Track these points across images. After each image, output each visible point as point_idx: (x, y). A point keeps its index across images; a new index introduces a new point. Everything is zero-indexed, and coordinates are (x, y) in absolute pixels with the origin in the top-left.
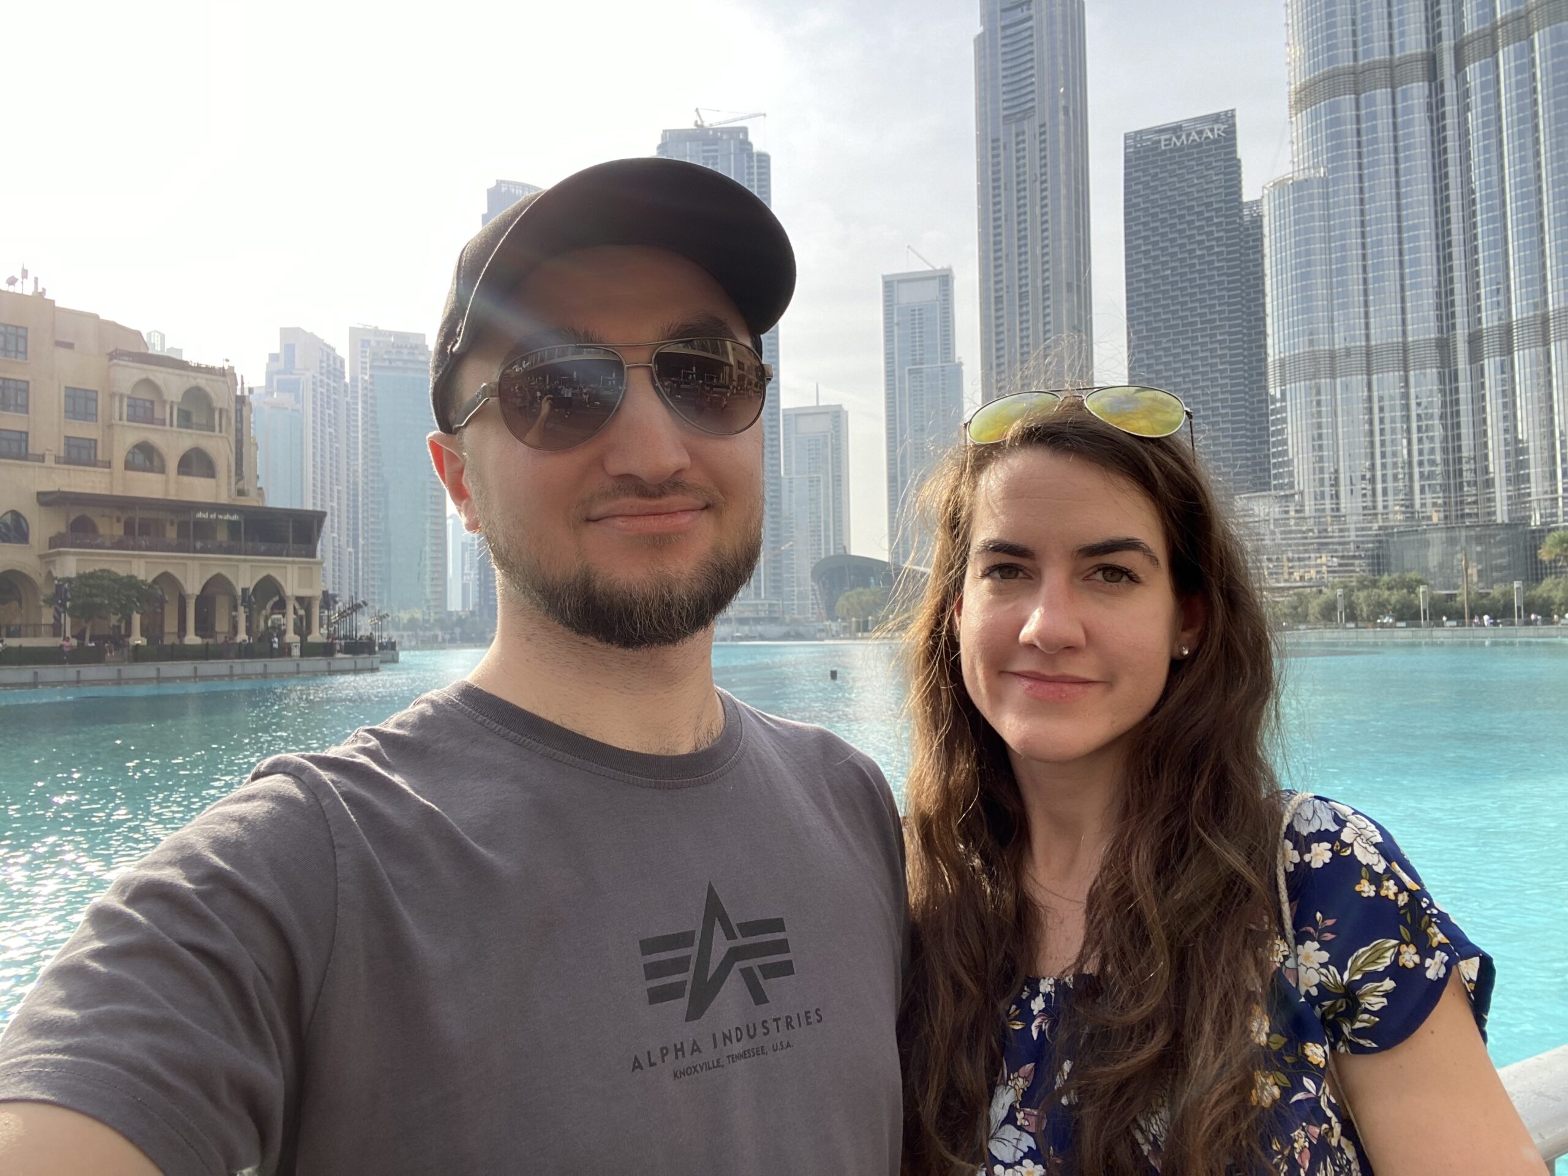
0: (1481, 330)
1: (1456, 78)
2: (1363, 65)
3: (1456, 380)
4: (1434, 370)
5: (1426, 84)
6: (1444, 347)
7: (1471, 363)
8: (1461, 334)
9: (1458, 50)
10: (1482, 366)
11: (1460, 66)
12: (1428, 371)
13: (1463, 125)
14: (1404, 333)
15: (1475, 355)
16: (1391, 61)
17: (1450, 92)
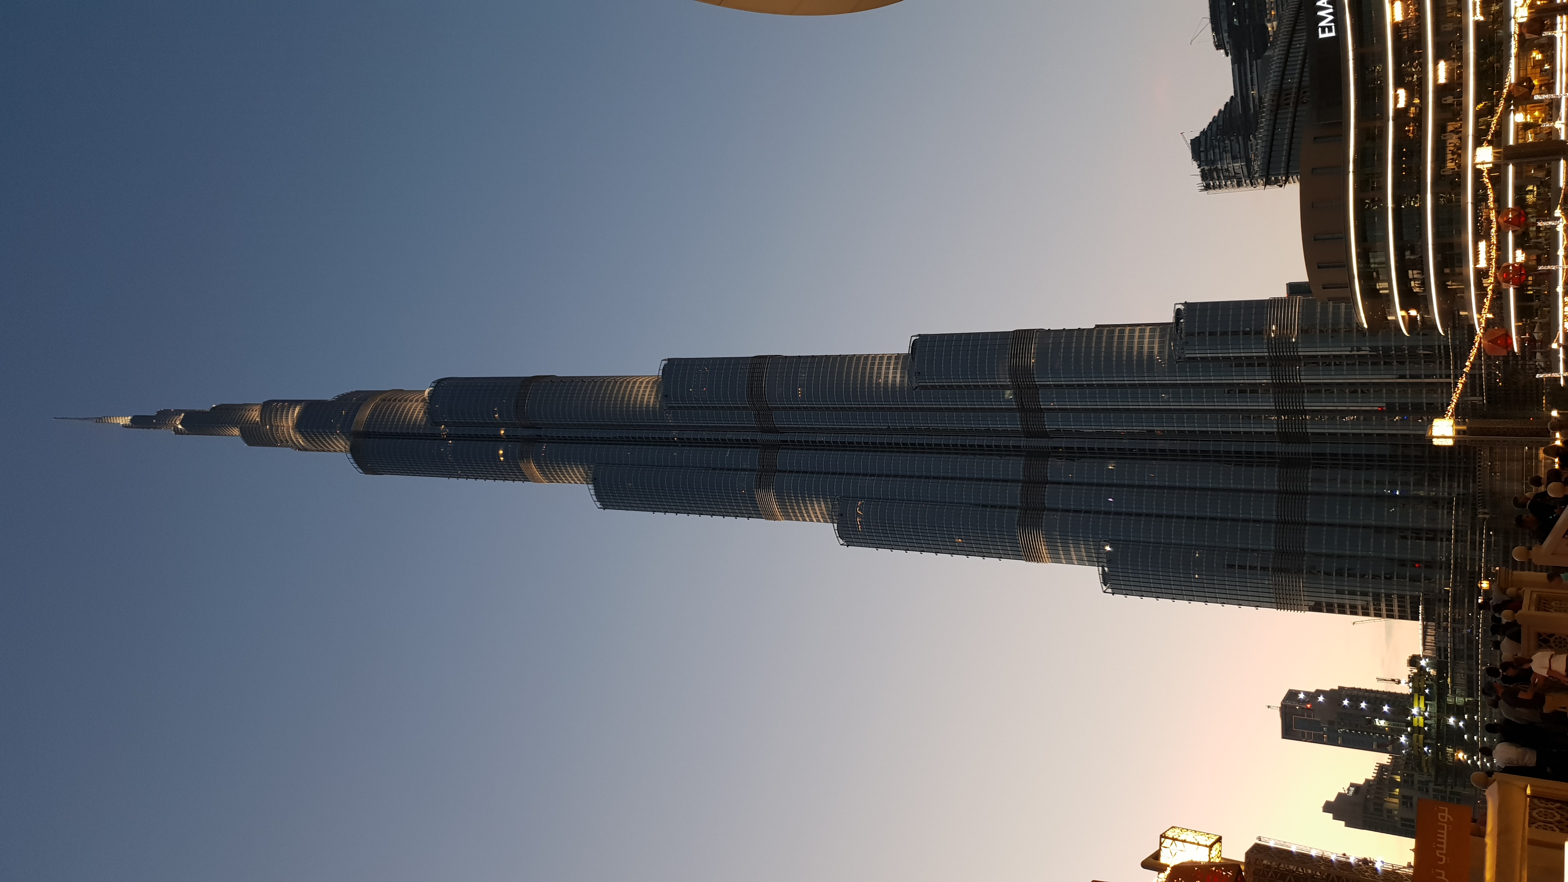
0: (1278, 433)
1: (1053, 438)
2: (1021, 502)
3: (1324, 454)
4: (1311, 471)
5: (1049, 459)
6: (1288, 463)
7: (1309, 443)
8: (1279, 448)
9: (1029, 434)
10: (1312, 434)
11: (1045, 435)
12: (1310, 476)
13: (1092, 436)
14: (1268, 492)
15: (1304, 438)
16: (1024, 482)
17: (1063, 443)
